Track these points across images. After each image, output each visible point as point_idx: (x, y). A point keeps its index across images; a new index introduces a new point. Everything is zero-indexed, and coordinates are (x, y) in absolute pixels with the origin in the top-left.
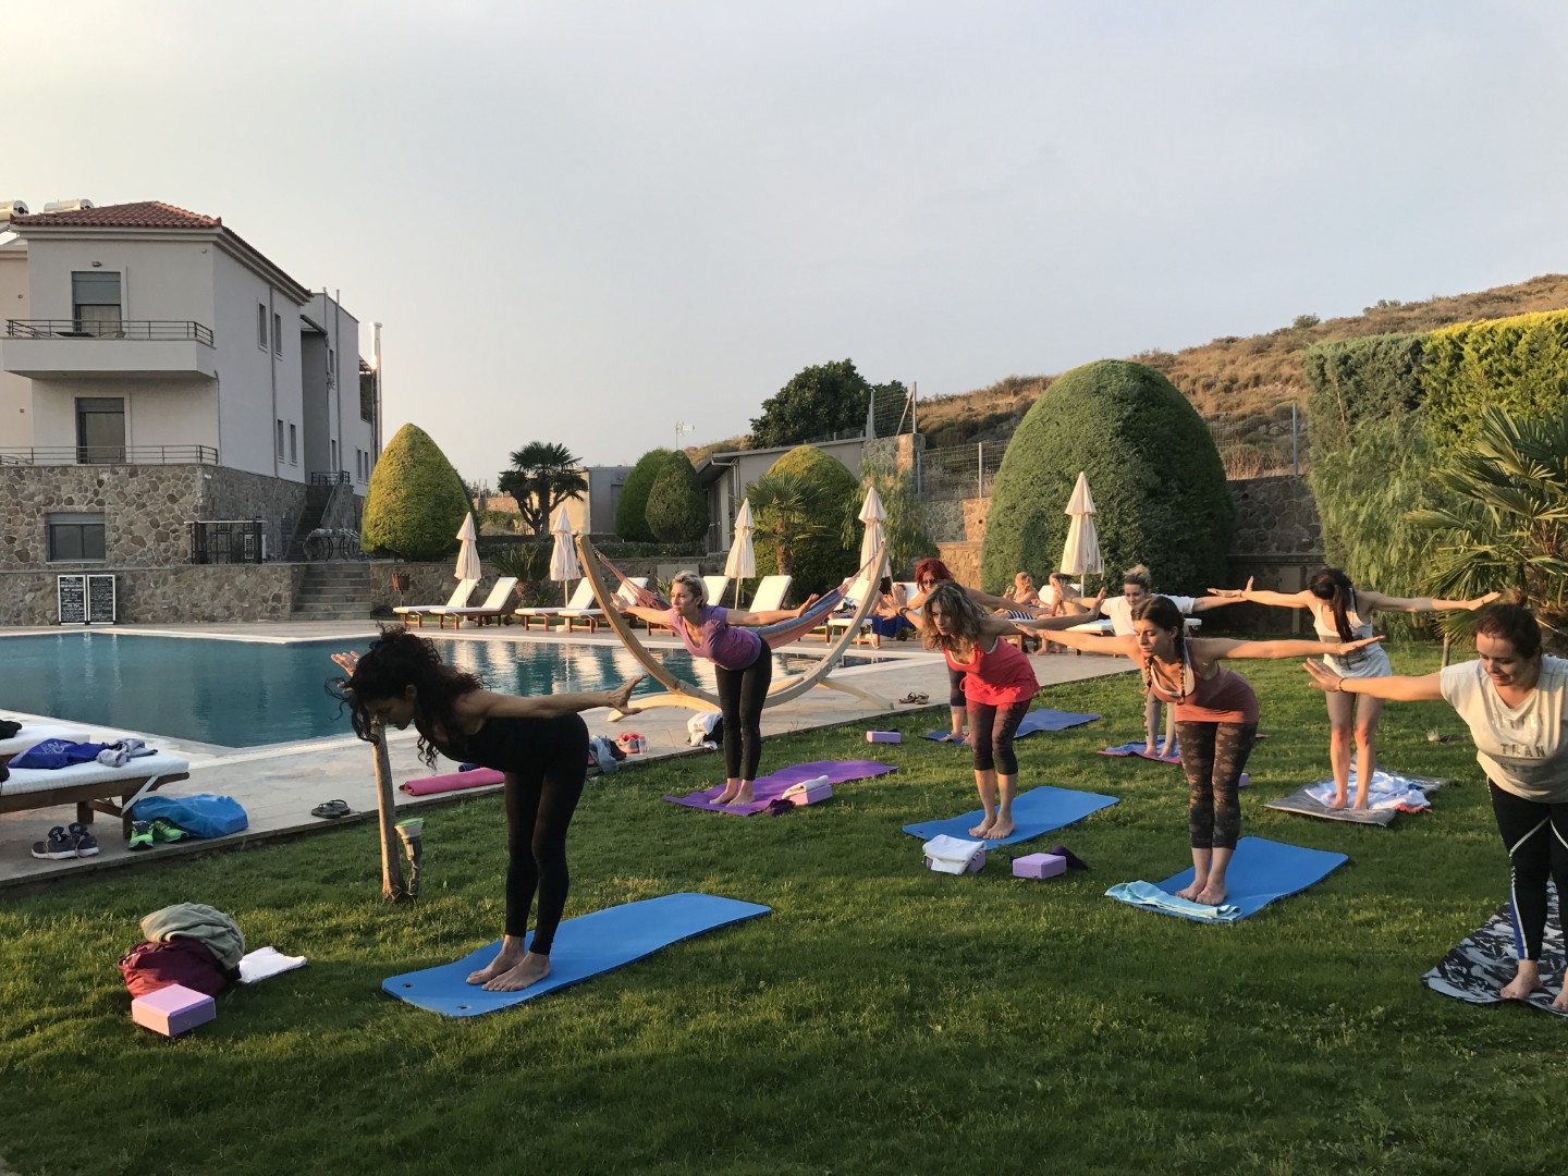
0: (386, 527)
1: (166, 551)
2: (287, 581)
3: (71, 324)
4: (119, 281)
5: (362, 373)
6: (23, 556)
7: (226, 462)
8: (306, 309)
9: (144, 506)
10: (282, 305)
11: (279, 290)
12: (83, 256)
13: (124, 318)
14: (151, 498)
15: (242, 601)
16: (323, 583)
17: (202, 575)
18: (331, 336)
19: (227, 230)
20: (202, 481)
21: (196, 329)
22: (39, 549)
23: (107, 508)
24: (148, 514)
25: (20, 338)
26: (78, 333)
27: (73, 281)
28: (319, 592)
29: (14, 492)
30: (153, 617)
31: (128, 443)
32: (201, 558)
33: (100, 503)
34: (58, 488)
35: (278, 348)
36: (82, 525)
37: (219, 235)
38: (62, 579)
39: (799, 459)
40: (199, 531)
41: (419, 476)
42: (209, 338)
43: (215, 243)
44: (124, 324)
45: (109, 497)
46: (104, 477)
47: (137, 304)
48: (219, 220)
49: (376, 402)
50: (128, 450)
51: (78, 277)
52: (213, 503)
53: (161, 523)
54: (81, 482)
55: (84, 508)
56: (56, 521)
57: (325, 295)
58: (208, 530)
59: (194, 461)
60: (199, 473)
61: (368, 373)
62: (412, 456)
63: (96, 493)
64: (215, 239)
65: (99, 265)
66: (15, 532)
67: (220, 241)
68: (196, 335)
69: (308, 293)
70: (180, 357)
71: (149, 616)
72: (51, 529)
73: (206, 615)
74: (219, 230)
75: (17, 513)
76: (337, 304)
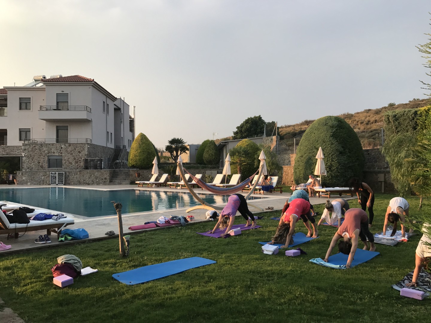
0: (134, 160)
1: (77, 166)
2: (108, 174)
3: (56, 107)
4: (68, 96)
5: (130, 119)
6: (42, 167)
7: (93, 143)
8: (115, 103)
9: (72, 154)
10: (109, 102)
11: (108, 97)
12: (59, 90)
13: (69, 105)
14: (74, 152)
15: (96, 179)
16: (118, 175)
17: (86, 172)
18: (122, 110)
19: (95, 82)
20: (87, 148)
21: (87, 108)
22: (46, 165)
23: (63, 155)
24: (73, 156)
25: (43, 110)
26: (58, 109)
27: (57, 96)
28: (117, 177)
29: (40, 150)
30: (74, 183)
31: (69, 137)
32: (86, 168)
33: (61, 153)
34: (51, 149)
35: (108, 112)
36: (57, 159)
37: (93, 84)
38: (51, 173)
39: (244, 142)
40: (86, 161)
41: (143, 147)
42: (90, 110)
43: (92, 86)
44: (69, 107)
45: (63, 151)
46: (63, 146)
47: (72, 101)
48: (93, 80)
49: (133, 127)
50: (69, 139)
51: (58, 95)
52: (90, 154)
53: (76, 159)
54: (57, 147)
55: (57, 155)
56: (50, 158)
57: (121, 99)
58: (88, 160)
59: (85, 142)
60: (86, 146)
61: (132, 119)
62: (142, 141)
63: (60, 151)
64: (92, 84)
65: (63, 92)
66: (40, 161)
67: (94, 85)
68: (87, 109)
69: (116, 98)
70: (82, 115)
71: (73, 183)
72: (49, 160)
73: (87, 183)
74: (93, 82)
75: (41, 155)
76: (124, 101)
